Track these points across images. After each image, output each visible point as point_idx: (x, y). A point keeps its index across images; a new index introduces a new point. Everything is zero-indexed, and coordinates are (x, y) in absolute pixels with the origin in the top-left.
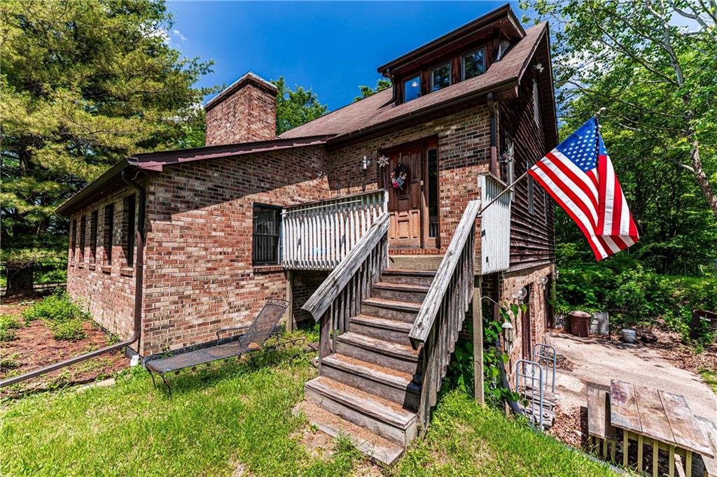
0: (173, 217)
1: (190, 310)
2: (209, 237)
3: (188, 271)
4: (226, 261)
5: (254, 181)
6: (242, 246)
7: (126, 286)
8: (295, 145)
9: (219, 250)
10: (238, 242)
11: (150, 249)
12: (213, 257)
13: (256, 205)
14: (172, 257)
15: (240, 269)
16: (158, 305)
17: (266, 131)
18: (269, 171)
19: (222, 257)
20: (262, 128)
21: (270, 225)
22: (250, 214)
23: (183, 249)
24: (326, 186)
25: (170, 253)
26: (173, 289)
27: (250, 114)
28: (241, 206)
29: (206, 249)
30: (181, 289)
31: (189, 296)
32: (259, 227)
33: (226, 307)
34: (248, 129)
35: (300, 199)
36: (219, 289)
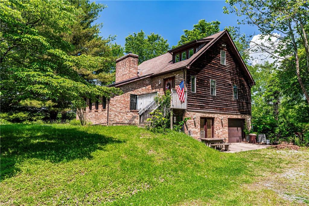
0: (114, 97)
1: (117, 118)
2: (121, 102)
3: (117, 109)
4: (124, 108)
5: (131, 89)
6: (127, 105)
7: (104, 113)
8: (141, 78)
9: (123, 105)
10: (127, 104)
11: (110, 104)
12: (122, 107)
13: (131, 95)
14: (114, 106)
15: (127, 110)
16: (112, 116)
17: (135, 70)
18: (134, 86)
19: (123, 107)
20: (133, 70)
21: (134, 100)
22: (129, 97)
23: (116, 105)
24: (151, 88)
25: (113, 105)
26: (114, 113)
27: (130, 66)
28: (128, 95)
29: (120, 105)
30: (115, 113)
31: (117, 115)
32: (132, 100)
33: (124, 119)
34: (129, 71)
35: (142, 92)
36: (123, 114)
